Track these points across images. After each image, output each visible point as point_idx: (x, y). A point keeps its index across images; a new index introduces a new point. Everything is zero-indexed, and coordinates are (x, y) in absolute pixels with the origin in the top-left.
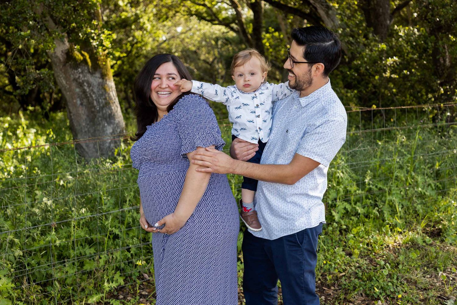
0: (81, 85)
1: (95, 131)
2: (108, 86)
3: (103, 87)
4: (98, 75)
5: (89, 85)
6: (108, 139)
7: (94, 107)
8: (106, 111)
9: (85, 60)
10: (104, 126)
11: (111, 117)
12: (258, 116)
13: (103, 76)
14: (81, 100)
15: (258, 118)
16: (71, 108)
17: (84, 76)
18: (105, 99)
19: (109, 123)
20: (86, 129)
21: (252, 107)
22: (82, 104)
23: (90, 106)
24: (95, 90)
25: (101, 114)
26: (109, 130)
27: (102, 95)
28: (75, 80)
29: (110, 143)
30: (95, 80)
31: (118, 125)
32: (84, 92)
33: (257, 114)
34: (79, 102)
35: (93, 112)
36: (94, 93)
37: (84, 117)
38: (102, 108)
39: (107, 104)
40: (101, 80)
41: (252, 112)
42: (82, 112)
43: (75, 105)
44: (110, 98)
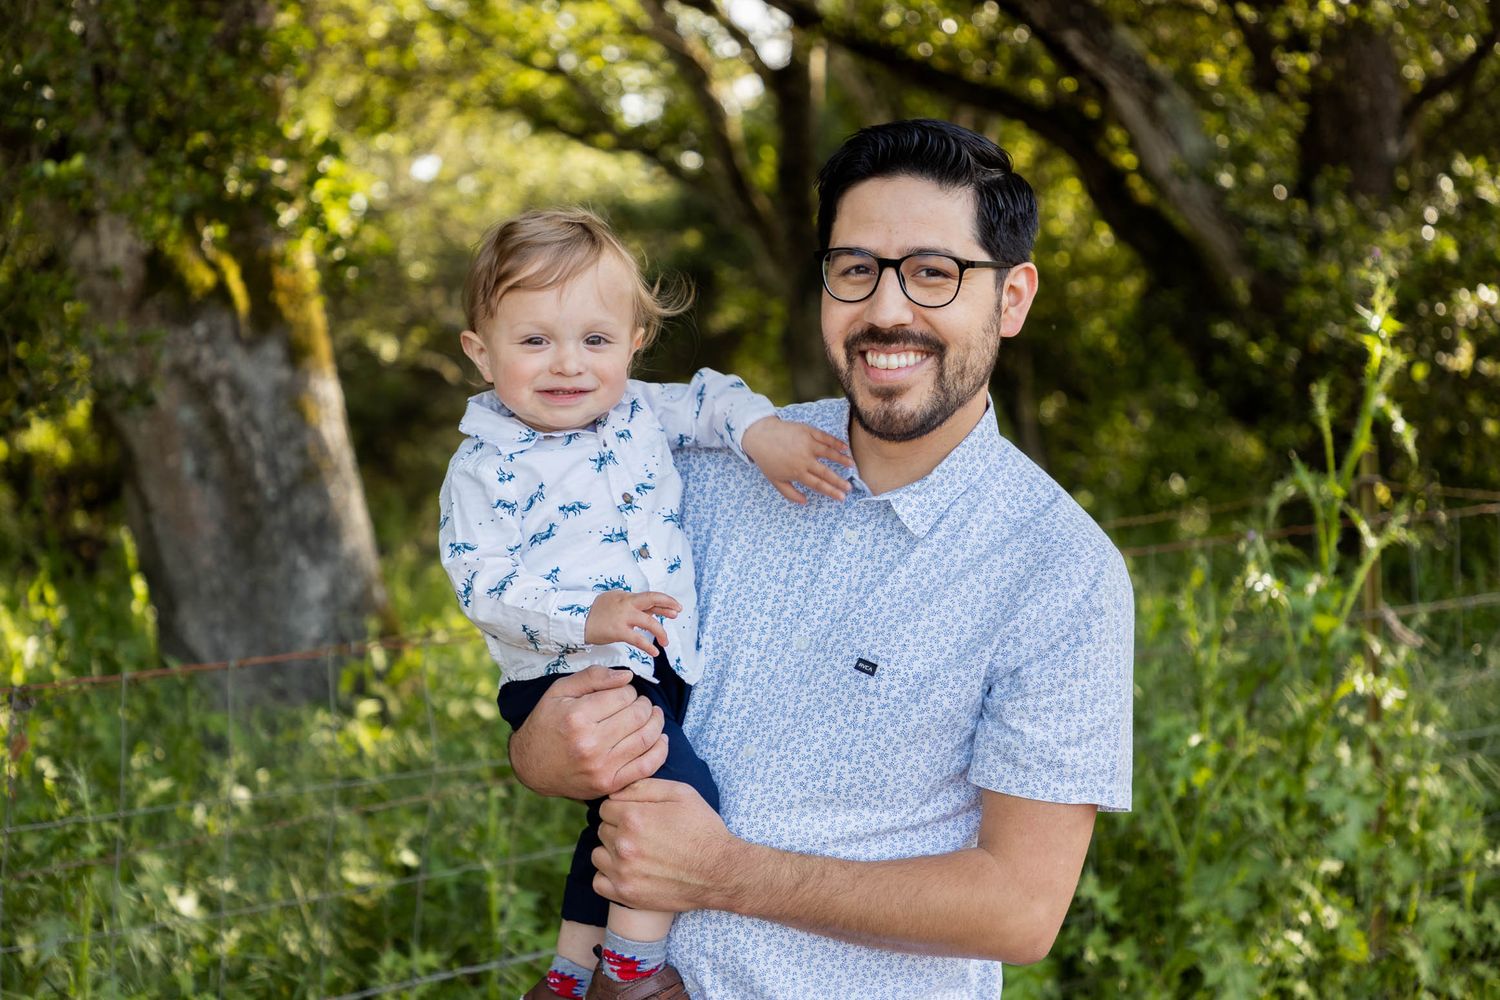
0: (201, 392)
1: (254, 588)
2: (315, 397)
3: (293, 401)
4: (273, 350)
5: (239, 392)
6: (311, 625)
7: (255, 486)
8: (305, 505)
9: (221, 291)
10: (294, 570)
11: (323, 531)
12: (643, 553)
13: (297, 354)
14: (201, 454)
15: (642, 563)
16: (153, 494)
17: (219, 356)
18: (303, 452)
19: (317, 556)
20: (216, 582)
21: (603, 515)
22: (201, 474)
23: (236, 482)
24: (263, 414)
25: (282, 518)
26: (316, 584)
27: (288, 436)
28: (181, 371)
29: (318, 642)
30: (261, 370)
31: (352, 566)
32: (216, 422)
33: (635, 544)
34: (189, 465)
35: (247, 509)
36: (256, 426)
37: (209, 529)
38: (288, 493)
39: (311, 474)
40: (284, 374)
41: (608, 539)
42: (204, 506)
43: (171, 478)
44: (323, 449)
